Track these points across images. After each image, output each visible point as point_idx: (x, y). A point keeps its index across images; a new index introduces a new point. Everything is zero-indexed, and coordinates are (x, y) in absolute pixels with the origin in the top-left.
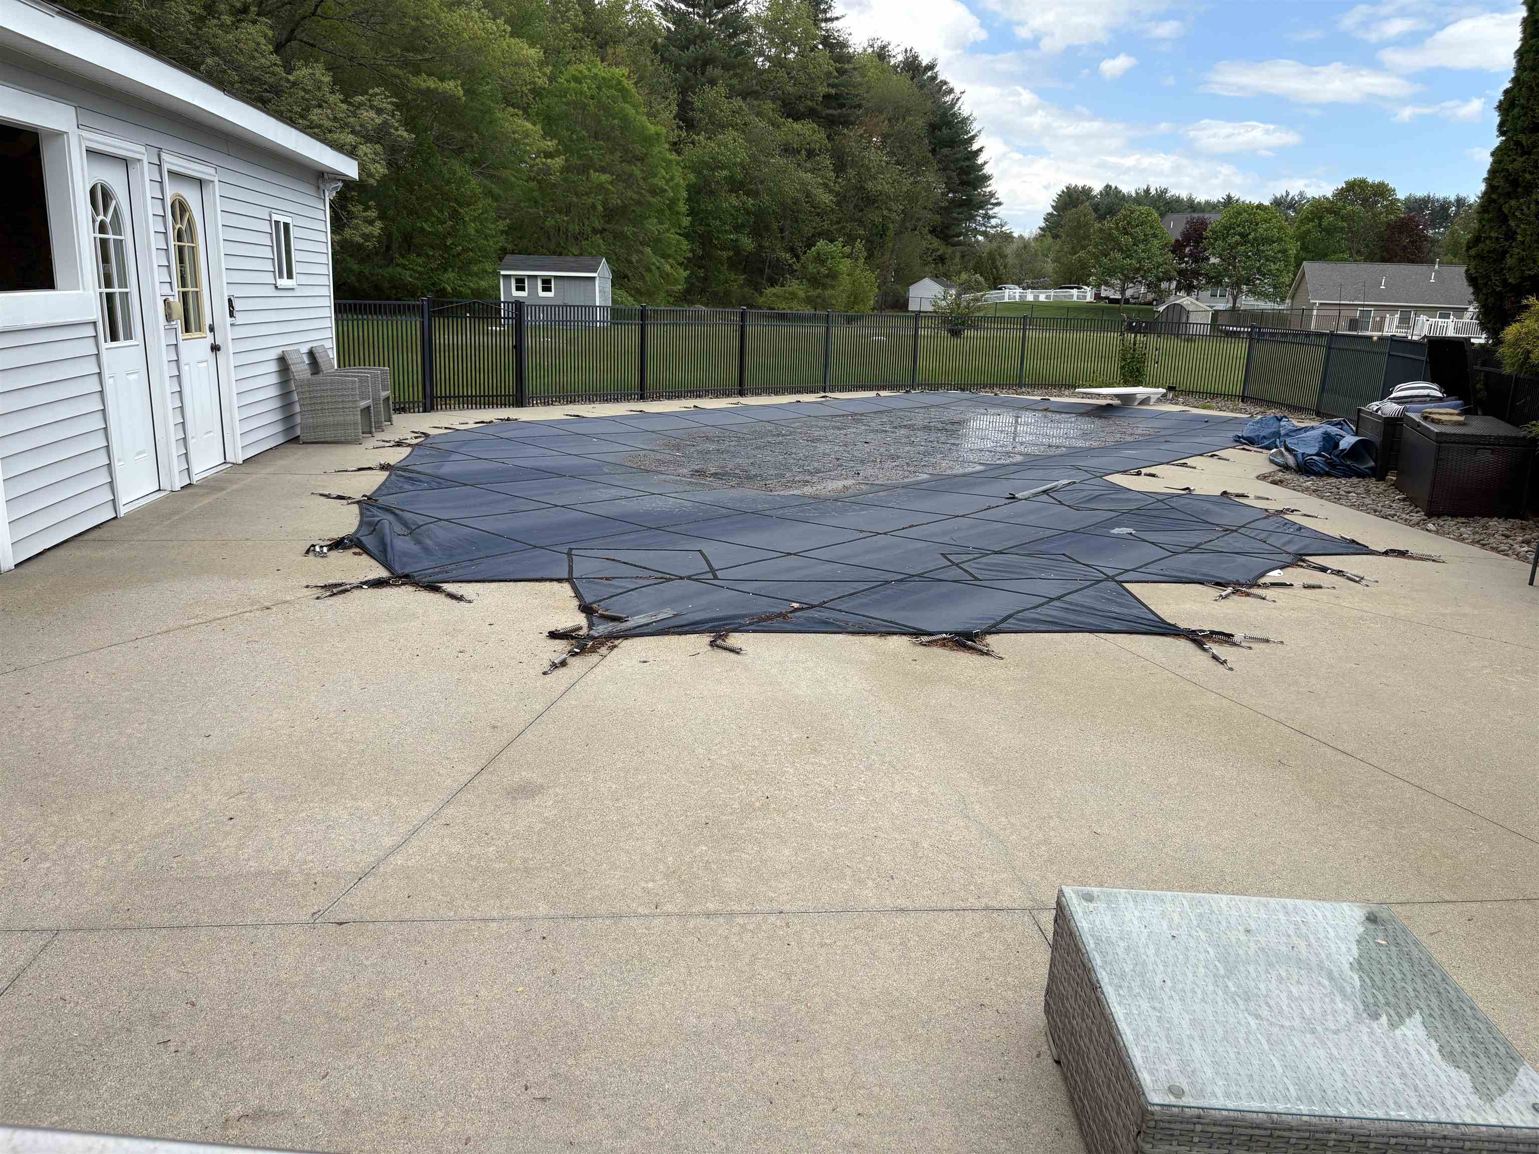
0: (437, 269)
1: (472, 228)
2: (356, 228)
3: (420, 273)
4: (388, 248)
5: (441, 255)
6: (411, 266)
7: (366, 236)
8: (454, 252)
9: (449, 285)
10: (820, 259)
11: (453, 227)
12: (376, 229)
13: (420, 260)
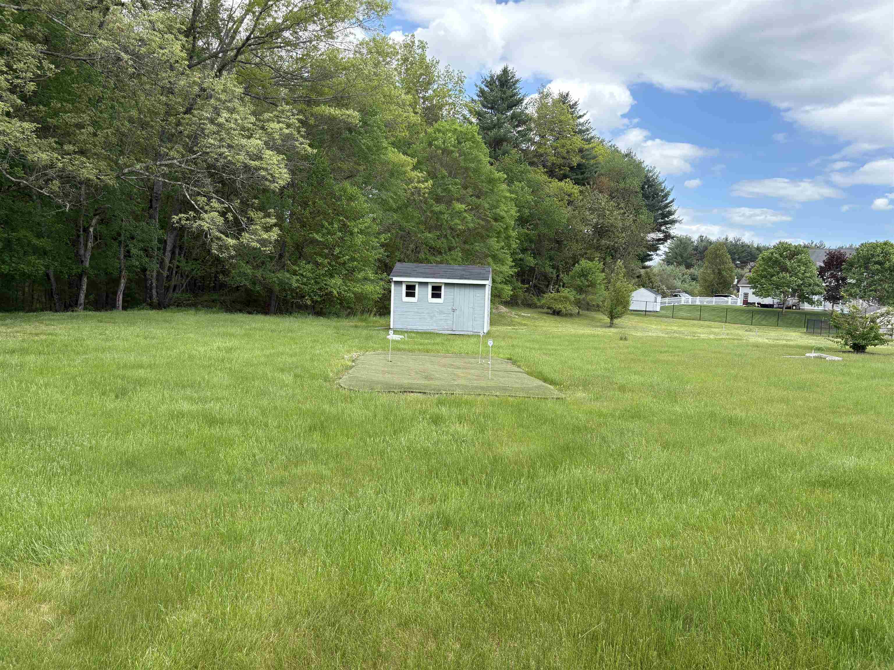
0: (324, 275)
1: (359, 239)
2: (255, 233)
3: (308, 279)
4: (281, 256)
5: (329, 263)
6: (301, 272)
7: (264, 242)
8: (341, 260)
9: (335, 289)
10: (583, 274)
11: (342, 238)
12: (274, 235)
13: (309, 267)
